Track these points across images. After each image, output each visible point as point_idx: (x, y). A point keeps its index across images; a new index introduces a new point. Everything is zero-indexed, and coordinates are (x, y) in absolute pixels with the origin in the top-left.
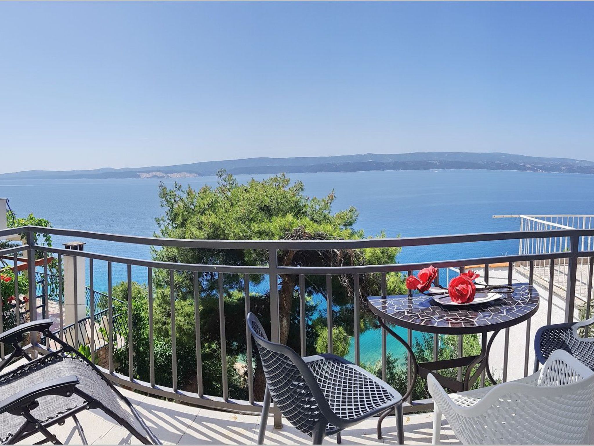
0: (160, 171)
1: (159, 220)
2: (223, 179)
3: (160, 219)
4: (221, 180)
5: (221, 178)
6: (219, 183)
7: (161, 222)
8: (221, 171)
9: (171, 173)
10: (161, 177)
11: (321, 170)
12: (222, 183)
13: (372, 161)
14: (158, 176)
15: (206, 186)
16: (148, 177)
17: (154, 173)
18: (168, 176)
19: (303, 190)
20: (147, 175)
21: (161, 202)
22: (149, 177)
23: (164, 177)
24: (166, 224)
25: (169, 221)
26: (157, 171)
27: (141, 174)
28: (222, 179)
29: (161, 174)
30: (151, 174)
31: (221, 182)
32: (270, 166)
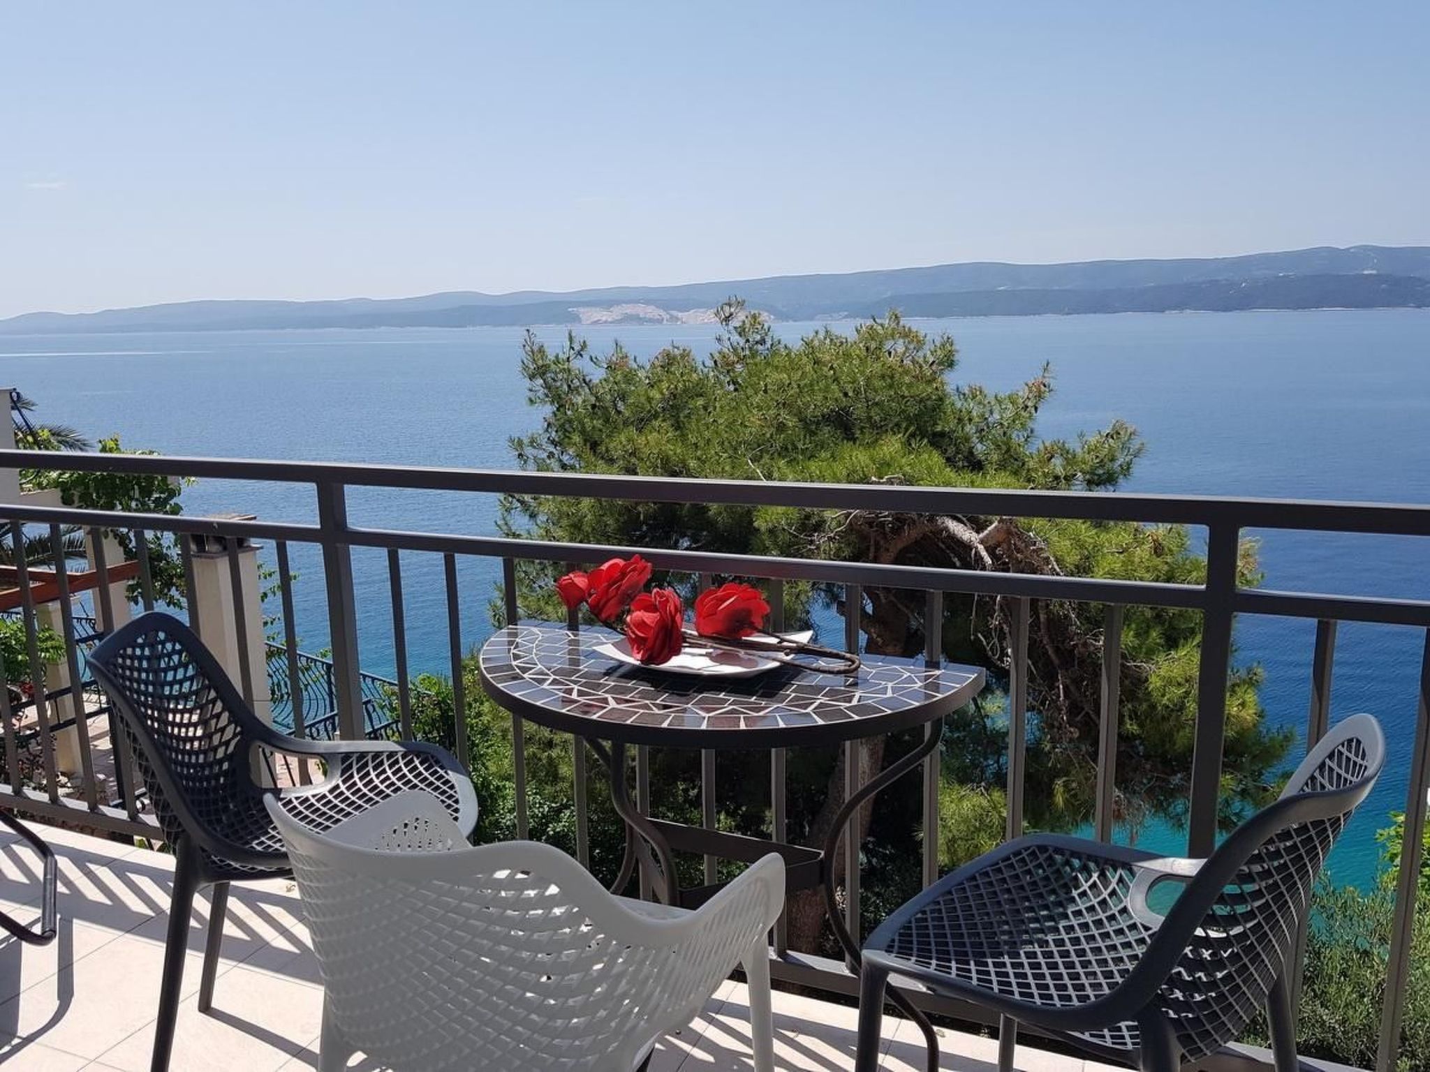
0: (648, 302)
1: (520, 443)
2: (735, 328)
3: (526, 441)
4: (729, 332)
5: (727, 325)
6: (719, 340)
7: (529, 451)
8: (730, 305)
9: (685, 308)
10: (651, 321)
11: (1180, 306)
12: (729, 339)
13: (1374, 272)
14: (640, 319)
15: (674, 347)
16: (606, 322)
17: (629, 309)
18: (674, 319)
19: (951, 364)
20: (603, 315)
21: (531, 390)
22: (610, 320)
23: (660, 321)
24: (545, 455)
25: (552, 449)
26: (638, 302)
27: (581, 310)
28: (731, 328)
29: (652, 311)
30: (617, 313)
31: (725, 336)
32: (1005, 291)
